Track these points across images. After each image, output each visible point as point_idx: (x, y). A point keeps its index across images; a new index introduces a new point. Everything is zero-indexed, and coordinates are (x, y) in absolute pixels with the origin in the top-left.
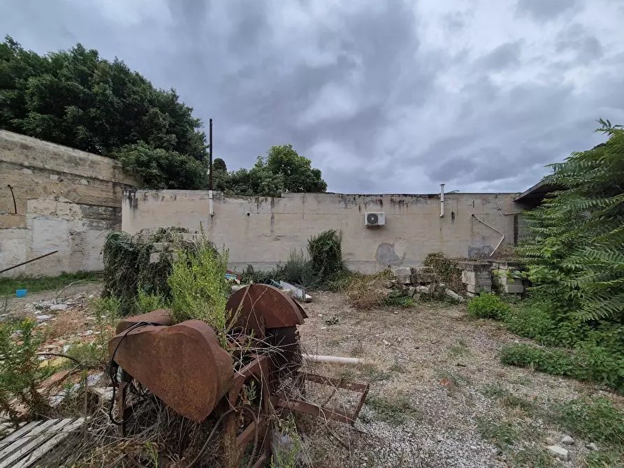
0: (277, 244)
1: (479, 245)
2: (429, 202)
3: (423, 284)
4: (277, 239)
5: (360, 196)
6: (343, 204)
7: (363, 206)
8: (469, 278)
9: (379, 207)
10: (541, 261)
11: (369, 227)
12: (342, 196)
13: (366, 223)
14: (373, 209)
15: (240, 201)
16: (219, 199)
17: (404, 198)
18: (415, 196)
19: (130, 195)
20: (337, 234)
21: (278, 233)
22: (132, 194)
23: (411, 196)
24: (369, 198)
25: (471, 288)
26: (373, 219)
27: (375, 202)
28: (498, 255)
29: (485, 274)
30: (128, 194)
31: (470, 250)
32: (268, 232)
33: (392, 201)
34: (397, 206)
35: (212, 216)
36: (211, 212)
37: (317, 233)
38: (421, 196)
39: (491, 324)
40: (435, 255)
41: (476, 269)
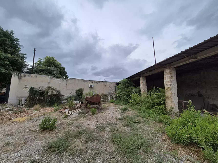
0: (68, 91)
1: (110, 92)
2: (102, 83)
3: (102, 99)
4: (68, 90)
5: (88, 80)
6: (84, 82)
7: (88, 83)
8: (109, 98)
9: (92, 83)
10: (118, 93)
11: (90, 88)
12: (84, 80)
13: (89, 87)
14: (91, 84)
15: (58, 79)
16: (51, 78)
17: (97, 82)
18: (99, 81)
19: (18, 74)
20: (83, 89)
21: (68, 88)
22: (20, 74)
23: (98, 81)
24: (90, 81)
25: (109, 99)
26: (91, 86)
27: (91, 82)
28: (113, 94)
29: (111, 97)
30: (17, 74)
31: (109, 93)
32: (65, 88)
33: (95, 82)
34: (96, 83)
35: (49, 83)
36: (49, 82)
37: (78, 89)
38: (100, 81)
39: (113, 103)
40: (103, 94)
41: (110, 96)
